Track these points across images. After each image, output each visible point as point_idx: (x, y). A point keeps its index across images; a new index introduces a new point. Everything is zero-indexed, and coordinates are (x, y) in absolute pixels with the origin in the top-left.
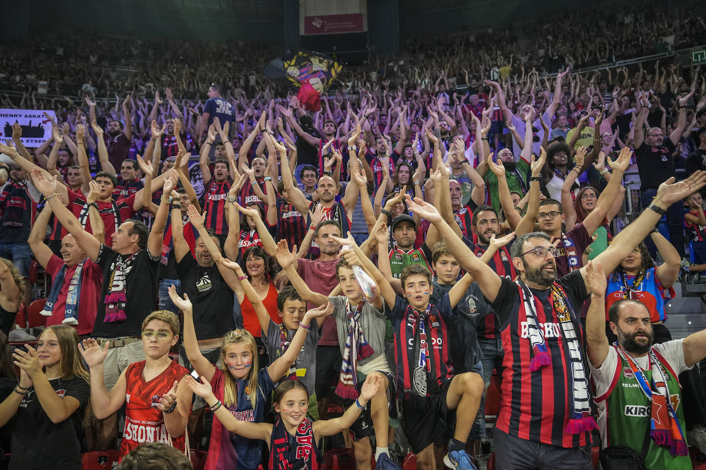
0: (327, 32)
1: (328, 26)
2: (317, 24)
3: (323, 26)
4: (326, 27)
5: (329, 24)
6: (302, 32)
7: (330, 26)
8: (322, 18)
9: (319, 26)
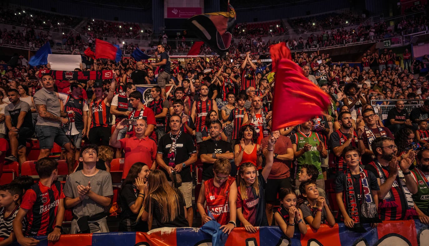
0: (181, 17)
1: (181, 14)
2: (175, 12)
3: (178, 13)
4: (180, 14)
5: (182, 13)
6: (166, 16)
7: (182, 14)
8: (178, 9)
9: (176, 14)
